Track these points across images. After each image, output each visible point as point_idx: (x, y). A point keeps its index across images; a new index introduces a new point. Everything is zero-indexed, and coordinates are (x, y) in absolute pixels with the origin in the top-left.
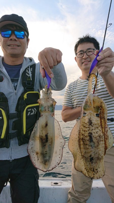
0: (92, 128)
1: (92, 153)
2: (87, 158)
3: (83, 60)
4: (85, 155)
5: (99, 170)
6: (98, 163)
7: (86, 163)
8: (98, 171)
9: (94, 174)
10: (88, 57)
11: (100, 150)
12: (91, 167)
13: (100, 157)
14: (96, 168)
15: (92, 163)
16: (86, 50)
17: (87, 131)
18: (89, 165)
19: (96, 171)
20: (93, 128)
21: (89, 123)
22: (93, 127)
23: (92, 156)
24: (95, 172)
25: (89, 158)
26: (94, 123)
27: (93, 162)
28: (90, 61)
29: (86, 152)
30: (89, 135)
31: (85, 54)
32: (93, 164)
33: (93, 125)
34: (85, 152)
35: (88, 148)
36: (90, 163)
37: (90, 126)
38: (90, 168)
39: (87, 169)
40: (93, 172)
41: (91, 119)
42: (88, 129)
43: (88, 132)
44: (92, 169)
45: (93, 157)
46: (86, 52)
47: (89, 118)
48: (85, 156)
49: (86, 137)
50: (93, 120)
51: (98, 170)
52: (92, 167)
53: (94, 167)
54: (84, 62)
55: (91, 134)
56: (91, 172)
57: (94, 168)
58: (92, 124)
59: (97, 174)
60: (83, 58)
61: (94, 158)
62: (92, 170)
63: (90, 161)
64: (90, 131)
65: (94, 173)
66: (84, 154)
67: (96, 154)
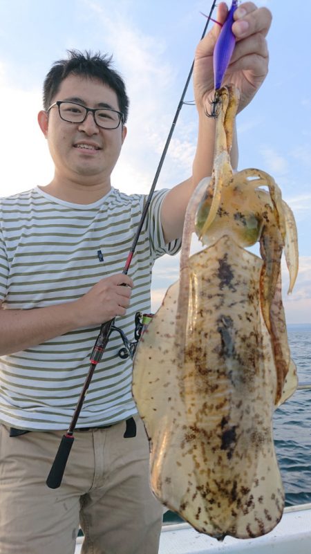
0: (231, 297)
1: (230, 410)
2: (209, 433)
3: (79, 134)
4: (201, 421)
5: (255, 492)
6: (254, 461)
7: (205, 460)
8: (252, 497)
9: (234, 514)
10: (97, 130)
11: (258, 398)
12: (226, 479)
13: (259, 429)
14: (246, 482)
15: (229, 456)
16: (96, 106)
17: (213, 309)
18: (218, 469)
19: (245, 499)
20: (237, 297)
21: (220, 276)
22: (235, 291)
23: (231, 424)
24: (239, 501)
25: (219, 431)
26: (240, 276)
27: (234, 454)
28: (99, 149)
29: (205, 405)
30: (221, 325)
31: (90, 117)
32: (235, 459)
33: (237, 284)
34: (201, 407)
35: (217, 387)
36: (220, 458)
37: (226, 288)
38: (222, 481)
39: (209, 491)
40: (230, 503)
41: (229, 262)
42: (217, 300)
43: (216, 315)
44: (230, 487)
45: (234, 428)
46: (94, 111)
47: (221, 256)
48: (199, 425)
49: (206, 335)
50: (236, 265)
51: (250, 494)
52: (228, 476)
53: (237, 476)
54: (80, 144)
55: (229, 320)
56: (224, 502)
57: (238, 480)
58: (233, 281)
59: (246, 512)
60: (81, 128)
61: (238, 432)
62: (227, 493)
63: (223, 447)
64: (224, 311)
65: (236, 511)
66: (197, 418)
67: (245, 415)
